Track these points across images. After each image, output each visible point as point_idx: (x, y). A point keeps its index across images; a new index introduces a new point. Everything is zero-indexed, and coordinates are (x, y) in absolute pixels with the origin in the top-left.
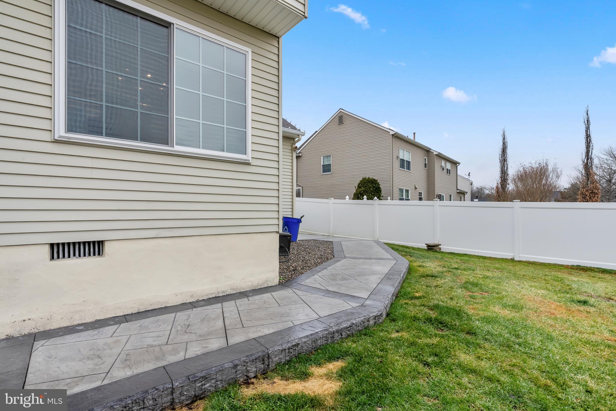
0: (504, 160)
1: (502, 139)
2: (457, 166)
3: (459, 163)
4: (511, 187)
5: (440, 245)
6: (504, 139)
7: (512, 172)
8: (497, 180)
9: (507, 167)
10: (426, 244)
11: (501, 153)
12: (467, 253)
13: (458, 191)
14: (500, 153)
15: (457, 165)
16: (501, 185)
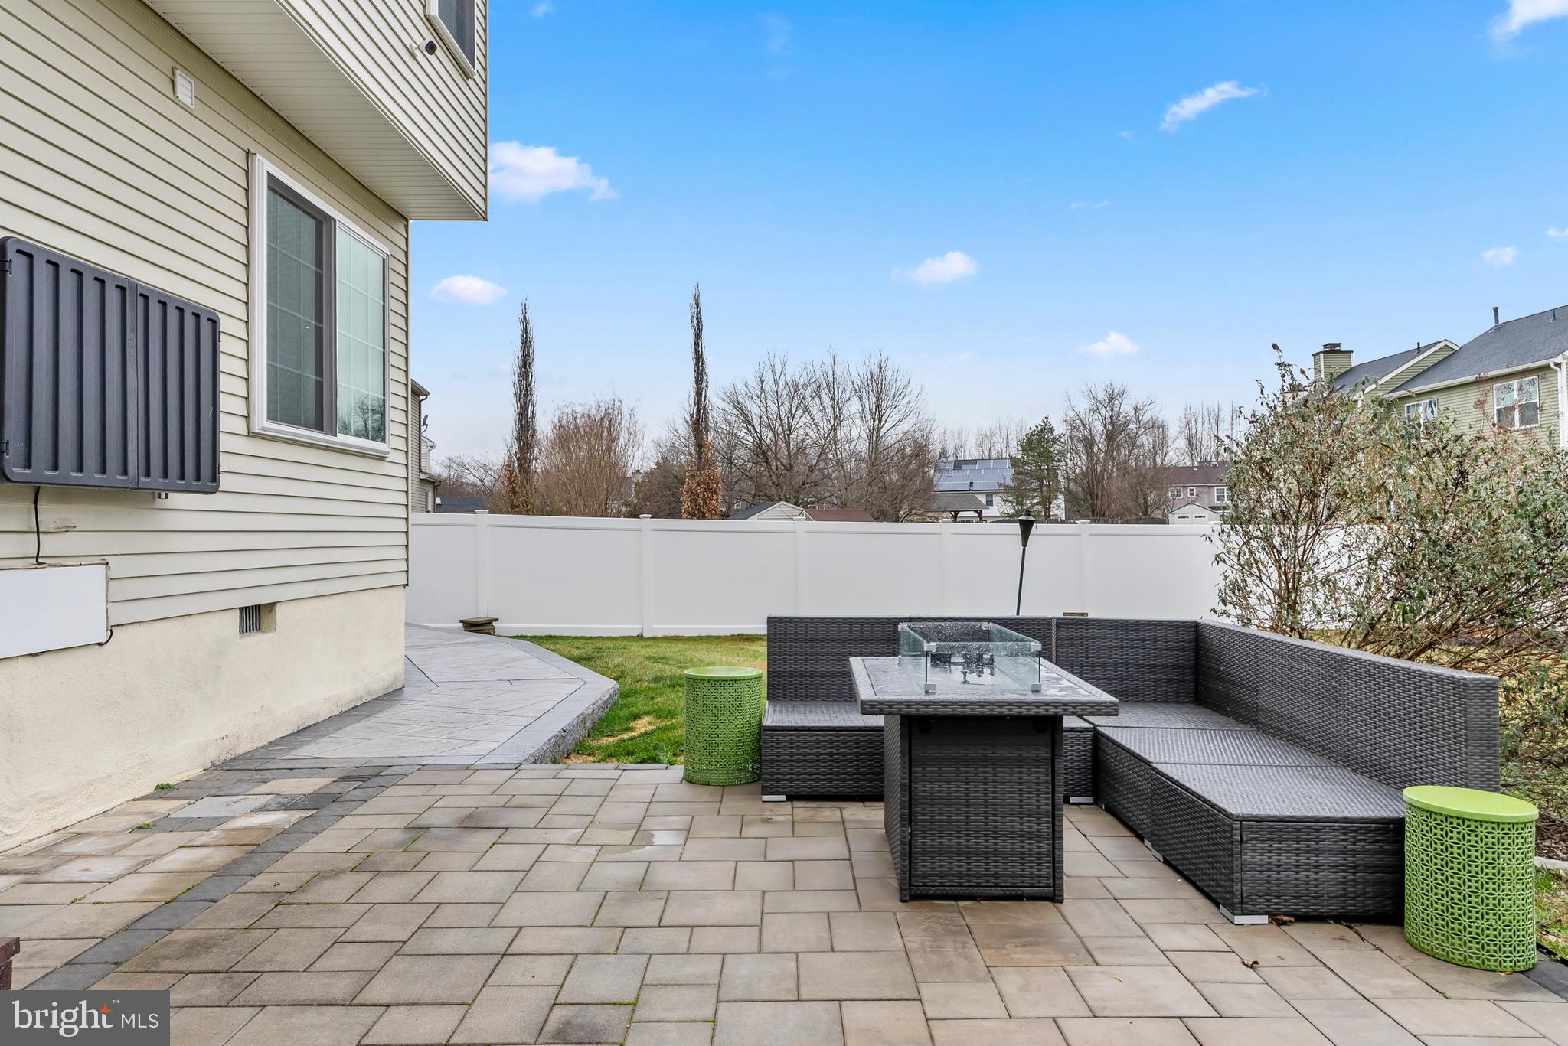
0: (525, 390)
1: (519, 331)
2: (420, 402)
3: (427, 394)
4: (540, 463)
5: (497, 620)
6: (525, 331)
7: (544, 425)
8: (509, 445)
9: (533, 413)
10: (461, 621)
11: (517, 370)
12: (553, 634)
13: (423, 476)
14: (515, 369)
15: (421, 398)
16: (518, 459)
